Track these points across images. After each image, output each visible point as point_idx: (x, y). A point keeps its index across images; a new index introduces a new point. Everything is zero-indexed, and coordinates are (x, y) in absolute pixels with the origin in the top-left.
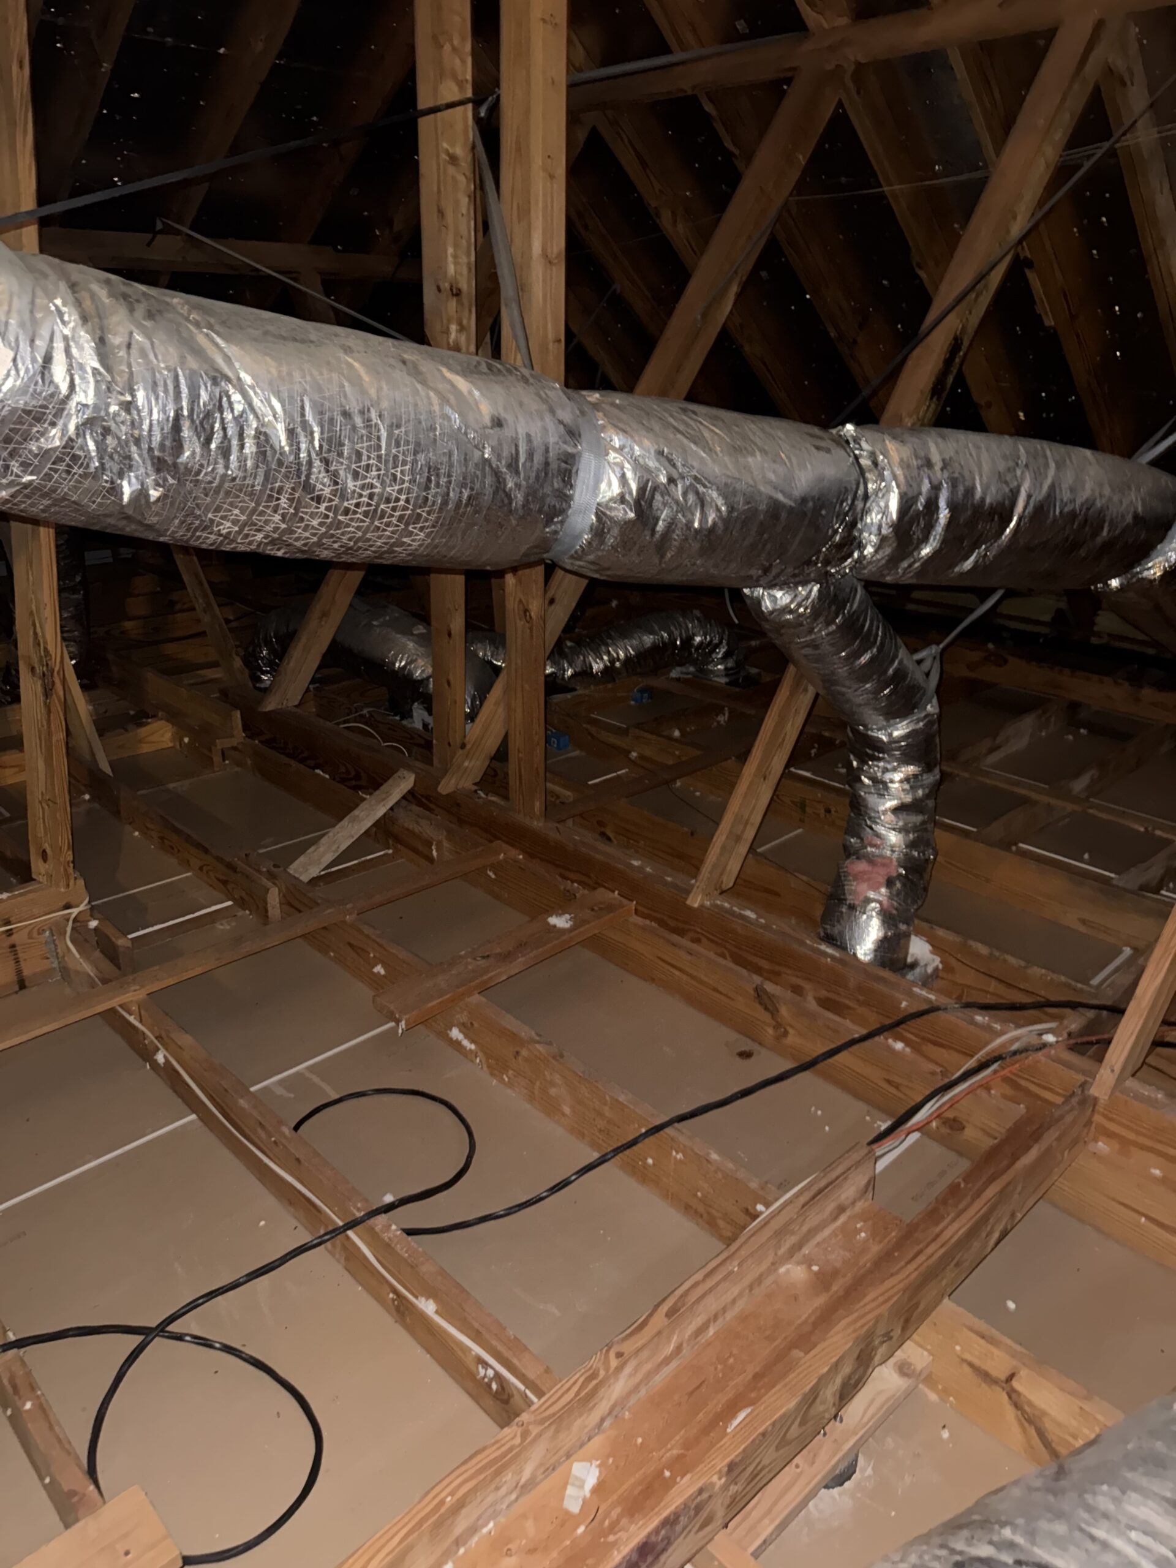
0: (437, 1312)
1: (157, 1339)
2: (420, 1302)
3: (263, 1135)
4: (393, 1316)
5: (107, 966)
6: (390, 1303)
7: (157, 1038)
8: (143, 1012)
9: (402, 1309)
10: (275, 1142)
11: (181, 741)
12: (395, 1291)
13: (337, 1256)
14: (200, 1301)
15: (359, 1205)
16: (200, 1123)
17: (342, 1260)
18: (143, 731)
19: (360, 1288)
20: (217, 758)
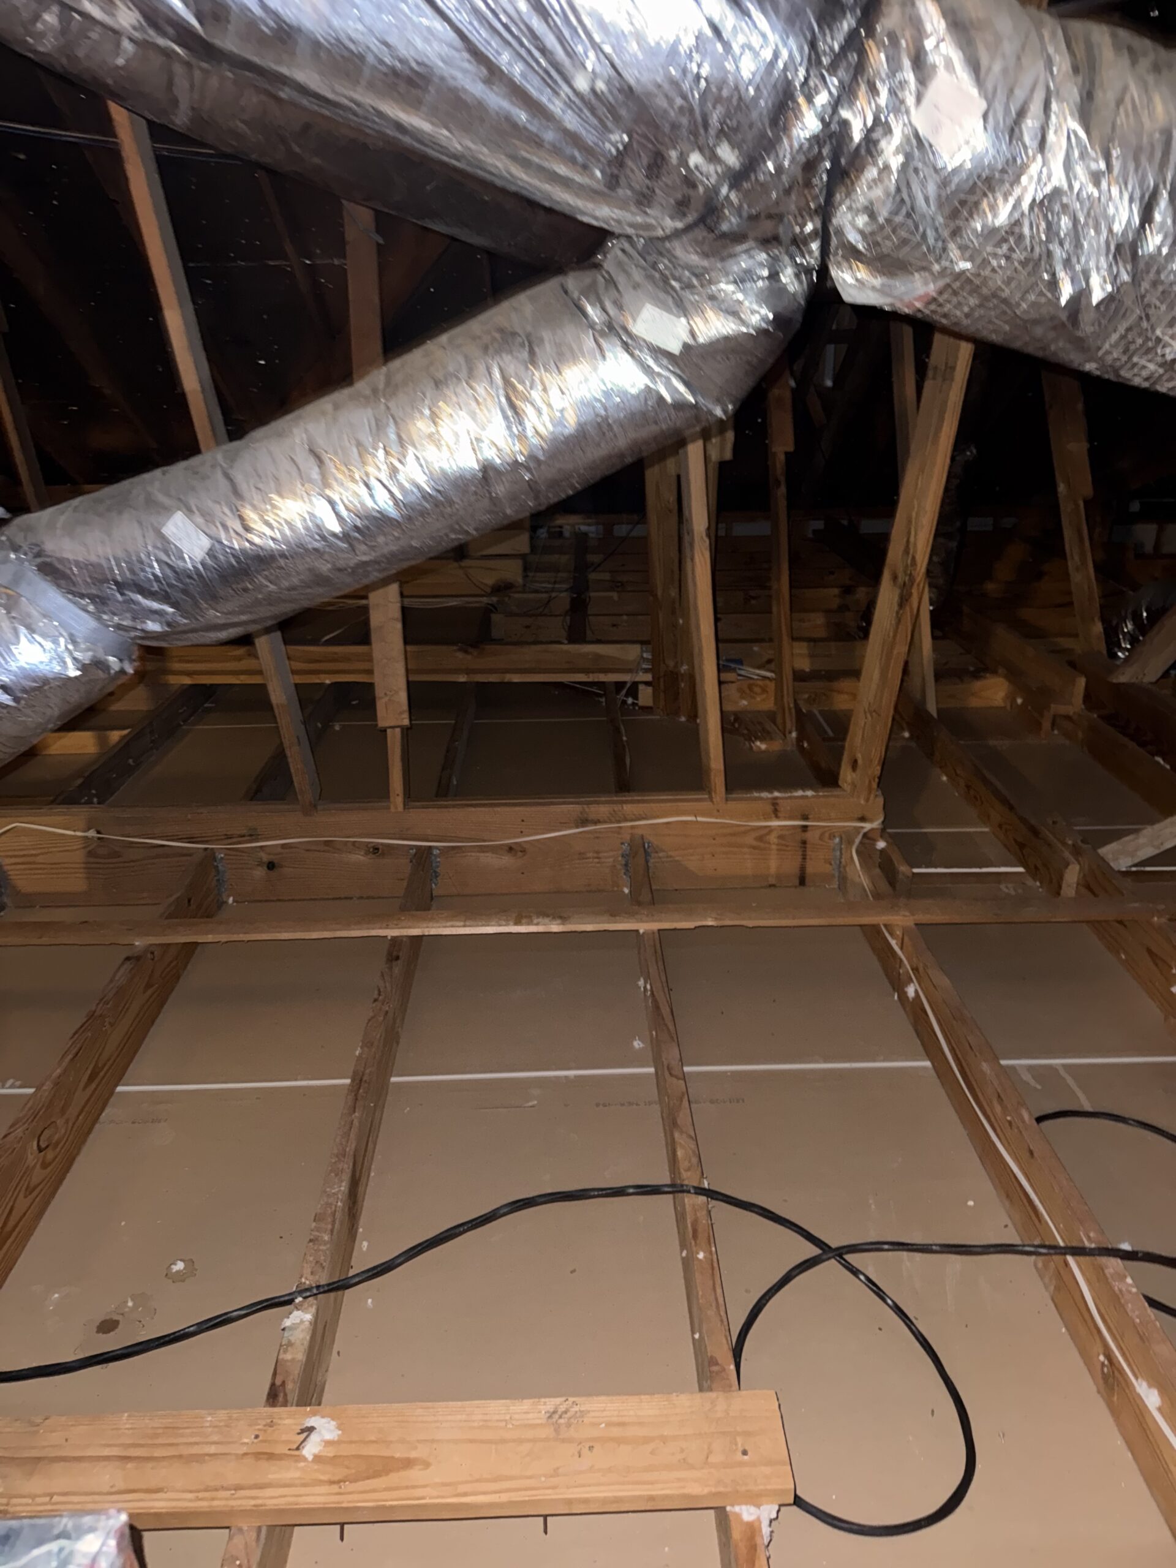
0: (1159, 1409)
1: (833, 1261)
2: (1140, 1386)
3: (998, 1109)
4: (1096, 1383)
5: (884, 886)
6: (1099, 1367)
7: (912, 970)
8: (906, 939)
9: (1111, 1380)
10: (1010, 1123)
11: (1014, 700)
12: (1109, 1356)
13: (1047, 1280)
14: (886, 1247)
15: (1092, 1235)
16: (933, 1072)
17: (1052, 1288)
18: (978, 685)
19: (1064, 1330)
20: (1046, 724)
